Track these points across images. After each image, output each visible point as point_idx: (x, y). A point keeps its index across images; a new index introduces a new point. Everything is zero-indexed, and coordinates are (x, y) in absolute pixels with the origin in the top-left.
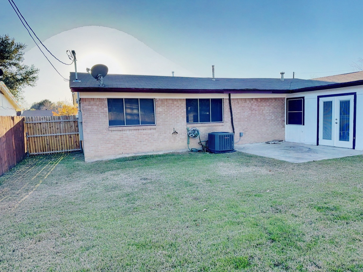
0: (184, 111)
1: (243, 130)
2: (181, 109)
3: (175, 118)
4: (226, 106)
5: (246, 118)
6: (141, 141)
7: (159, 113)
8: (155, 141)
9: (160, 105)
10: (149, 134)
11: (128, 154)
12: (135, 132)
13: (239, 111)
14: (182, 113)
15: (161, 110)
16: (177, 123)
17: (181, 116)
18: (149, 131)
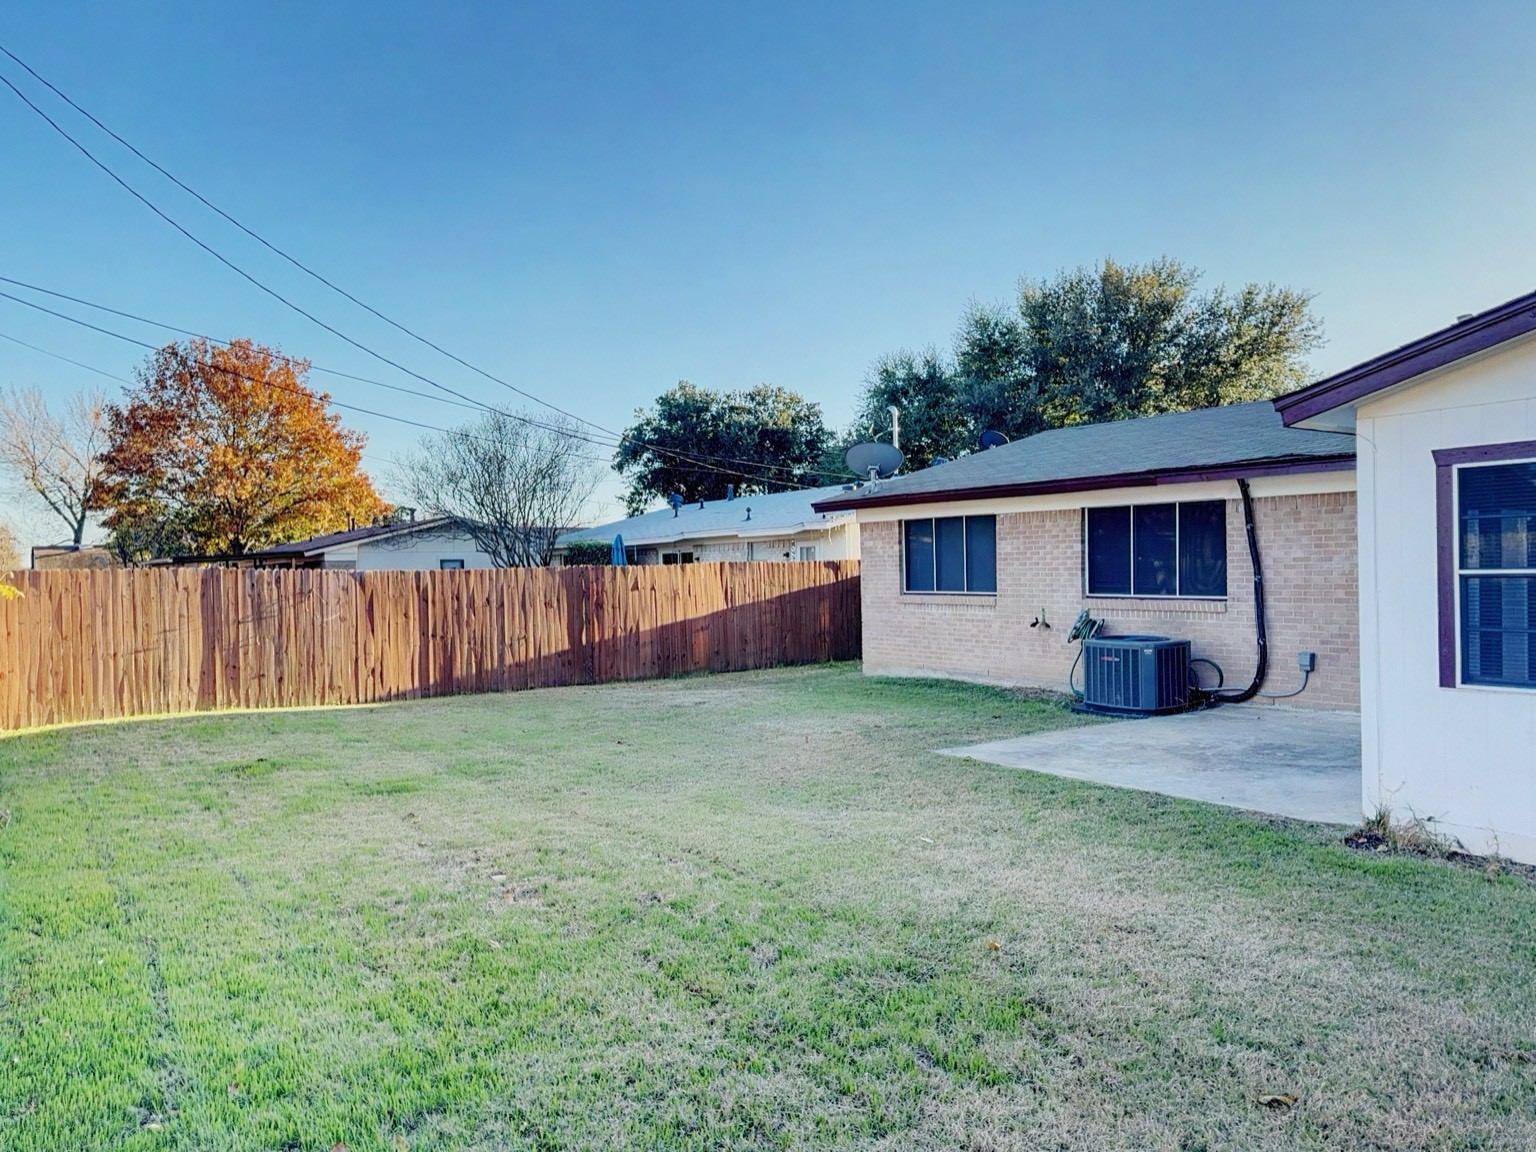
0: (1073, 553)
1: (1323, 642)
2: (1064, 545)
3: (1047, 575)
4: (1234, 529)
5: (1338, 586)
6: (961, 640)
7: (1006, 559)
8: (992, 642)
9: (1008, 533)
10: (980, 621)
11: (935, 670)
12: (949, 611)
13: (1300, 554)
14: (1068, 558)
15: (1009, 549)
16: (1053, 591)
17: (1065, 569)
18: (979, 613)
